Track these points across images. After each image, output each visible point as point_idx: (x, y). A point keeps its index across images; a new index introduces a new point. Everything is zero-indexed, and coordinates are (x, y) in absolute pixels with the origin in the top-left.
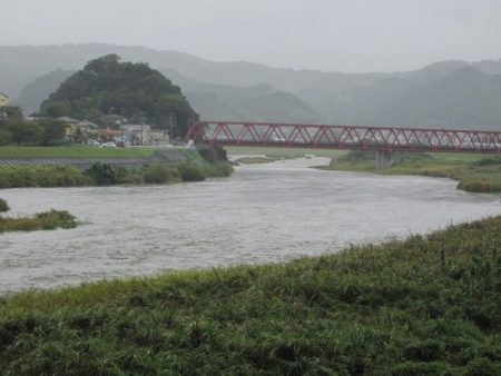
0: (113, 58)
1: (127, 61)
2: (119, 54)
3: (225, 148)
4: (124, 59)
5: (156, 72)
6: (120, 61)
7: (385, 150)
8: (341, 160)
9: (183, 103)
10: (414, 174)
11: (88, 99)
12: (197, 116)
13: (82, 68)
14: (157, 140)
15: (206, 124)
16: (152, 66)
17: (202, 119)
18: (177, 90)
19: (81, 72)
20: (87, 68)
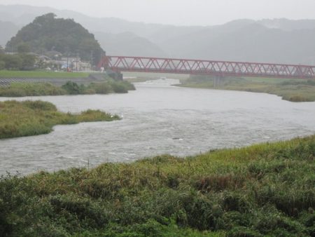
0: (51, 15)
1: (61, 17)
2: (55, 13)
3: (122, 72)
4: (58, 16)
5: (79, 25)
6: (56, 17)
7: (220, 75)
8: (188, 81)
9: (96, 44)
10: (241, 90)
11: (36, 41)
12: (105, 52)
13: (32, 22)
14: (84, 67)
15: (110, 57)
16: (76, 21)
17: (107, 54)
18: (92, 36)
19: (31, 24)
20: (35, 21)
